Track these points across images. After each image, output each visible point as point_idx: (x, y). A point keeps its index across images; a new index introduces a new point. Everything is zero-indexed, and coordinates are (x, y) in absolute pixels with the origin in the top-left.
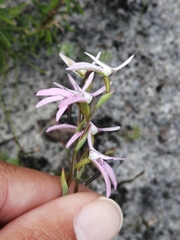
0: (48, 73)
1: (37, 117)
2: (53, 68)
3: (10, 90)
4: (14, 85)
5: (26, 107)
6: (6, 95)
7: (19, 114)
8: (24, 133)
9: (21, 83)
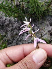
0: (49, 19)
1: (48, 30)
2: (50, 18)
3: (40, 25)
4: (41, 24)
5: (44, 28)
6: (39, 26)
7: (43, 30)
8: (45, 34)
9: (43, 23)
